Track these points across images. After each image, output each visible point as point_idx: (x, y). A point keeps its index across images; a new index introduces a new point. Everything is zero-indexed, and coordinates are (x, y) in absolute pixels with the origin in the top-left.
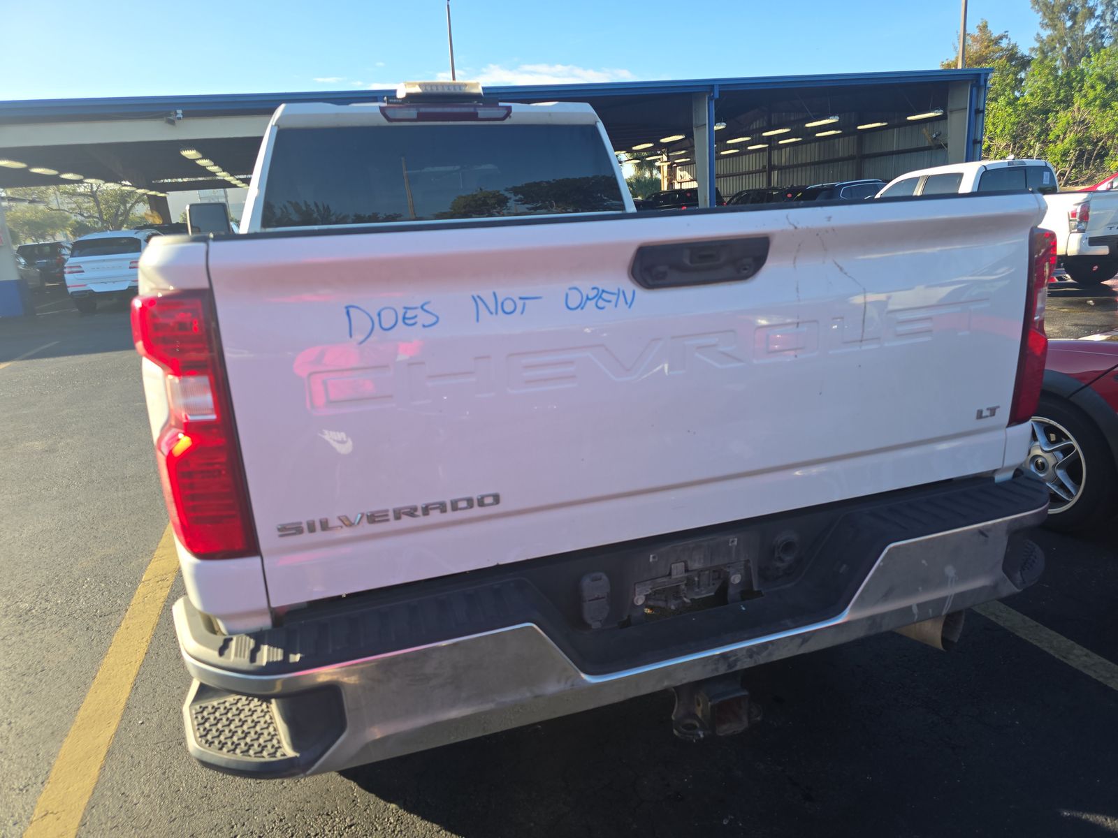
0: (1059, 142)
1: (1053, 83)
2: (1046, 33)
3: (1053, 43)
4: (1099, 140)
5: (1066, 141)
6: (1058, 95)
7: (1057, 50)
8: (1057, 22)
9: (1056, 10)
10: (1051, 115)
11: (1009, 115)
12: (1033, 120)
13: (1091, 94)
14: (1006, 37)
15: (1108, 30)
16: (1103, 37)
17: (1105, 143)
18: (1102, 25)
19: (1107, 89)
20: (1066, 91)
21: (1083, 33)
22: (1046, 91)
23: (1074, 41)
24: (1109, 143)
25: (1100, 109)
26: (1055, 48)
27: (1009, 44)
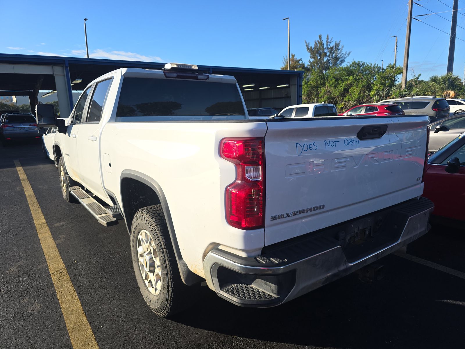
0: (322, 98)
1: (319, 78)
2: (312, 60)
3: (314, 64)
4: (334, 98)
5: (325, 98)
6: (321, 82)
7: (316, 66)
8: (315, 56)
9: (315, 52)
10: (319, 88)
11: (306, 88)
12: (313, 90)
13: (331, 83)
14: (301, 60)
15: (331, 61)
16: (329, 63)
17: (336, 99)
18: (329, 59)
19: (336, 81)
20: (323, 81)
21: (323, 61)
22: (317, 80)
23: (321, 63)
24: (338, 99)
25: (334, 88)
26: (315, 65)
27: (302, 63)
